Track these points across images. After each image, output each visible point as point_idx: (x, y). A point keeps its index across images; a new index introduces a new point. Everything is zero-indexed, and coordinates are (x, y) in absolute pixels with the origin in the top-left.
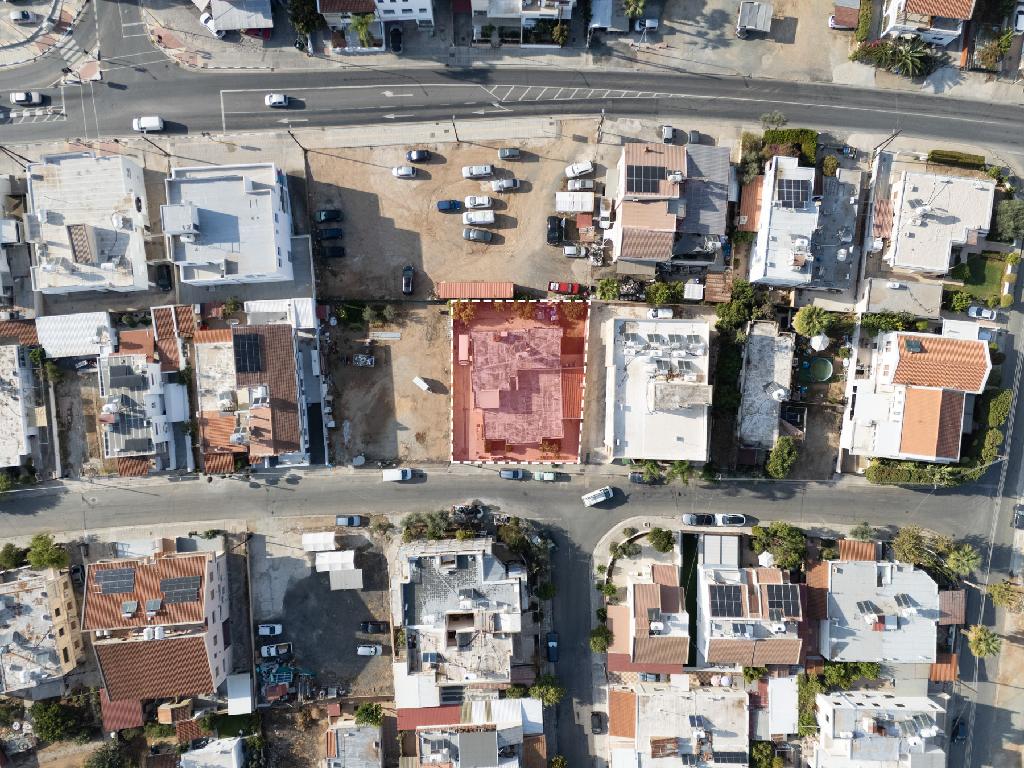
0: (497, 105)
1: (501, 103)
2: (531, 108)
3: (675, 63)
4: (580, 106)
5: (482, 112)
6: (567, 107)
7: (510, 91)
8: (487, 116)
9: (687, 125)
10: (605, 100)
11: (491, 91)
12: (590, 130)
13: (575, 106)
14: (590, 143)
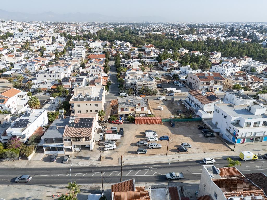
0: (151, 168)
1: (150, 169)
2: (133, 168)
3: (51, 189)
4: (109, 169)
5: (158, 165)
6: (116, 169)
7: (146, 173)
8: (156, 164)
9: (54, 165)
10: (95, 172)
11: (155, 173)
12: (104, 161)
13: (112, 169)
14: (105, 157)
